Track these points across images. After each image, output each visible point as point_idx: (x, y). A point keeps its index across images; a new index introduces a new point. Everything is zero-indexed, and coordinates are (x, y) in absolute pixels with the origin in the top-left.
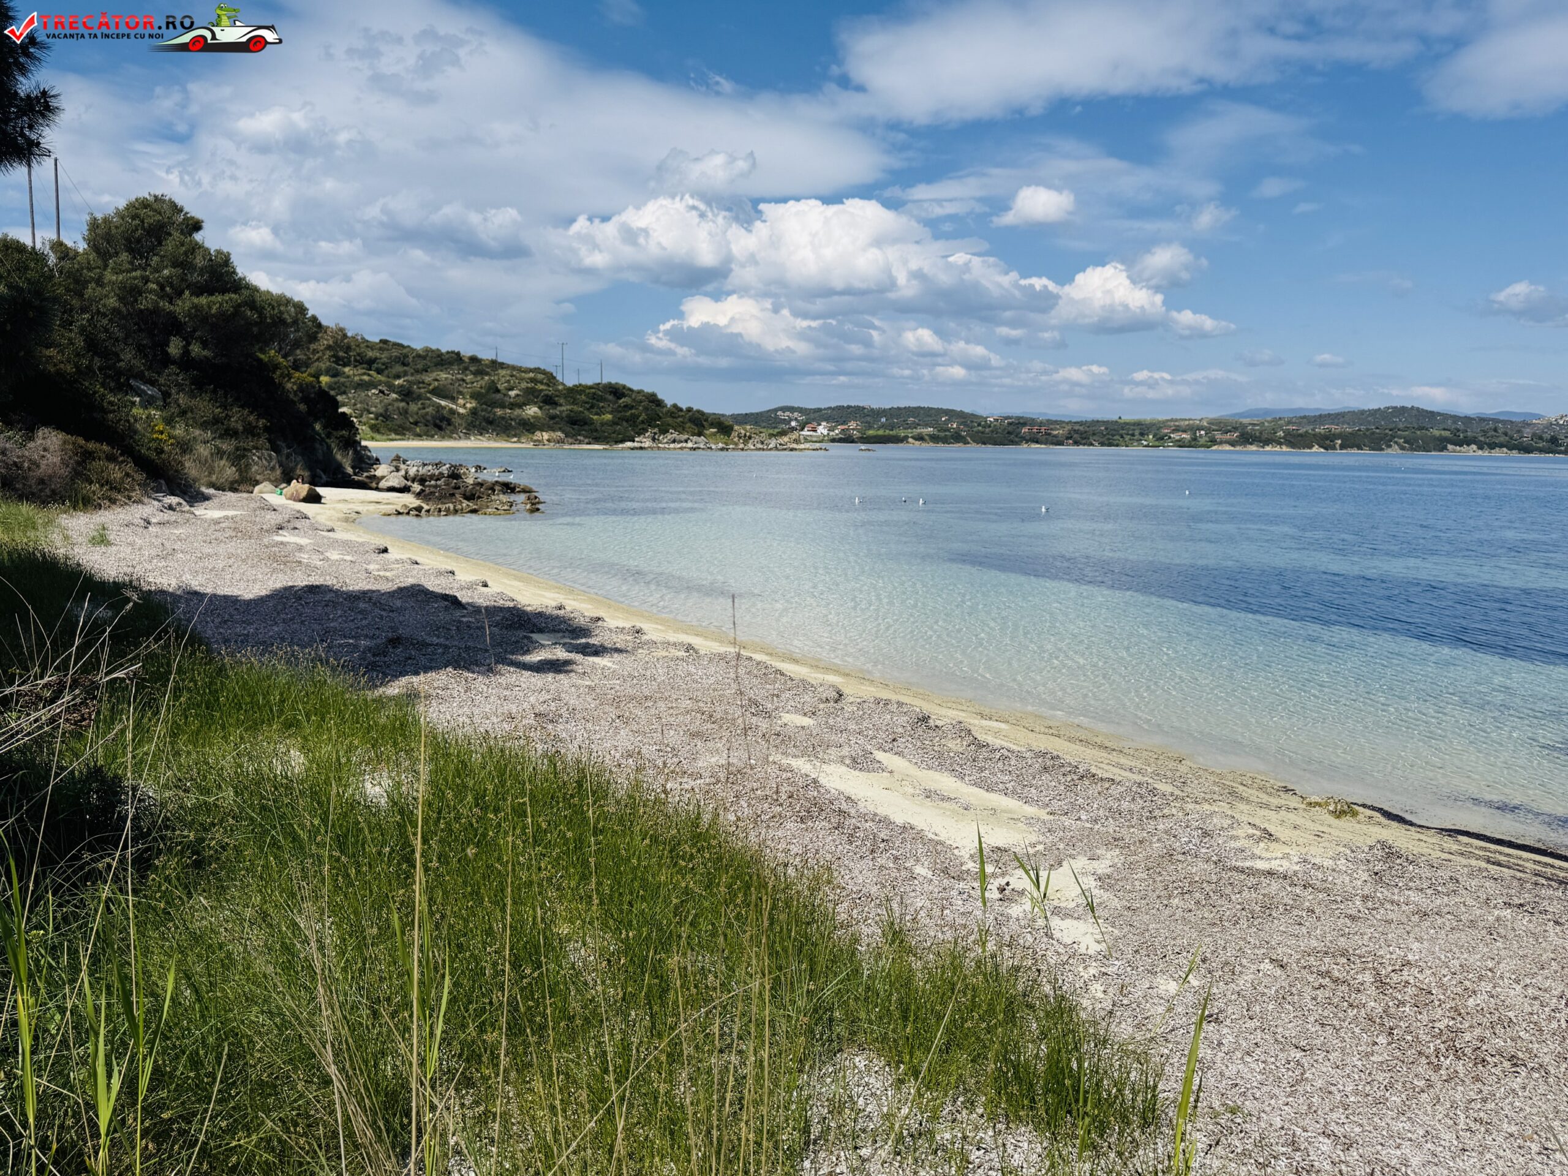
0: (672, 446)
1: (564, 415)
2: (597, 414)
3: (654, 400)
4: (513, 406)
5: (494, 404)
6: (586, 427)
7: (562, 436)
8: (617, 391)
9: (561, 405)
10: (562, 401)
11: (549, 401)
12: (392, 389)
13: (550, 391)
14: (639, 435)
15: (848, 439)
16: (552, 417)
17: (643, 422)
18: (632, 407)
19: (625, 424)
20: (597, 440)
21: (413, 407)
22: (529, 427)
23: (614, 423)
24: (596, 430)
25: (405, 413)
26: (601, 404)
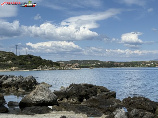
0: (46, 69)
1: (18, 63)
2: (26, 62)
3: (40, 58)
6: (24, 65)
7: (18, 68)
8: (30, 57)
9: (17, 60)
10: (17, 59)
11: (14, 60)
13: (14, 57)
14: (38, 67)
16: (15, 63)
17: (38, 64)
18: (35, 60)
19: (34, 64)
20: (27, 69)
22: (9, 66)
23: (31, 64)
24: (27, 66)
26: (27, 60)
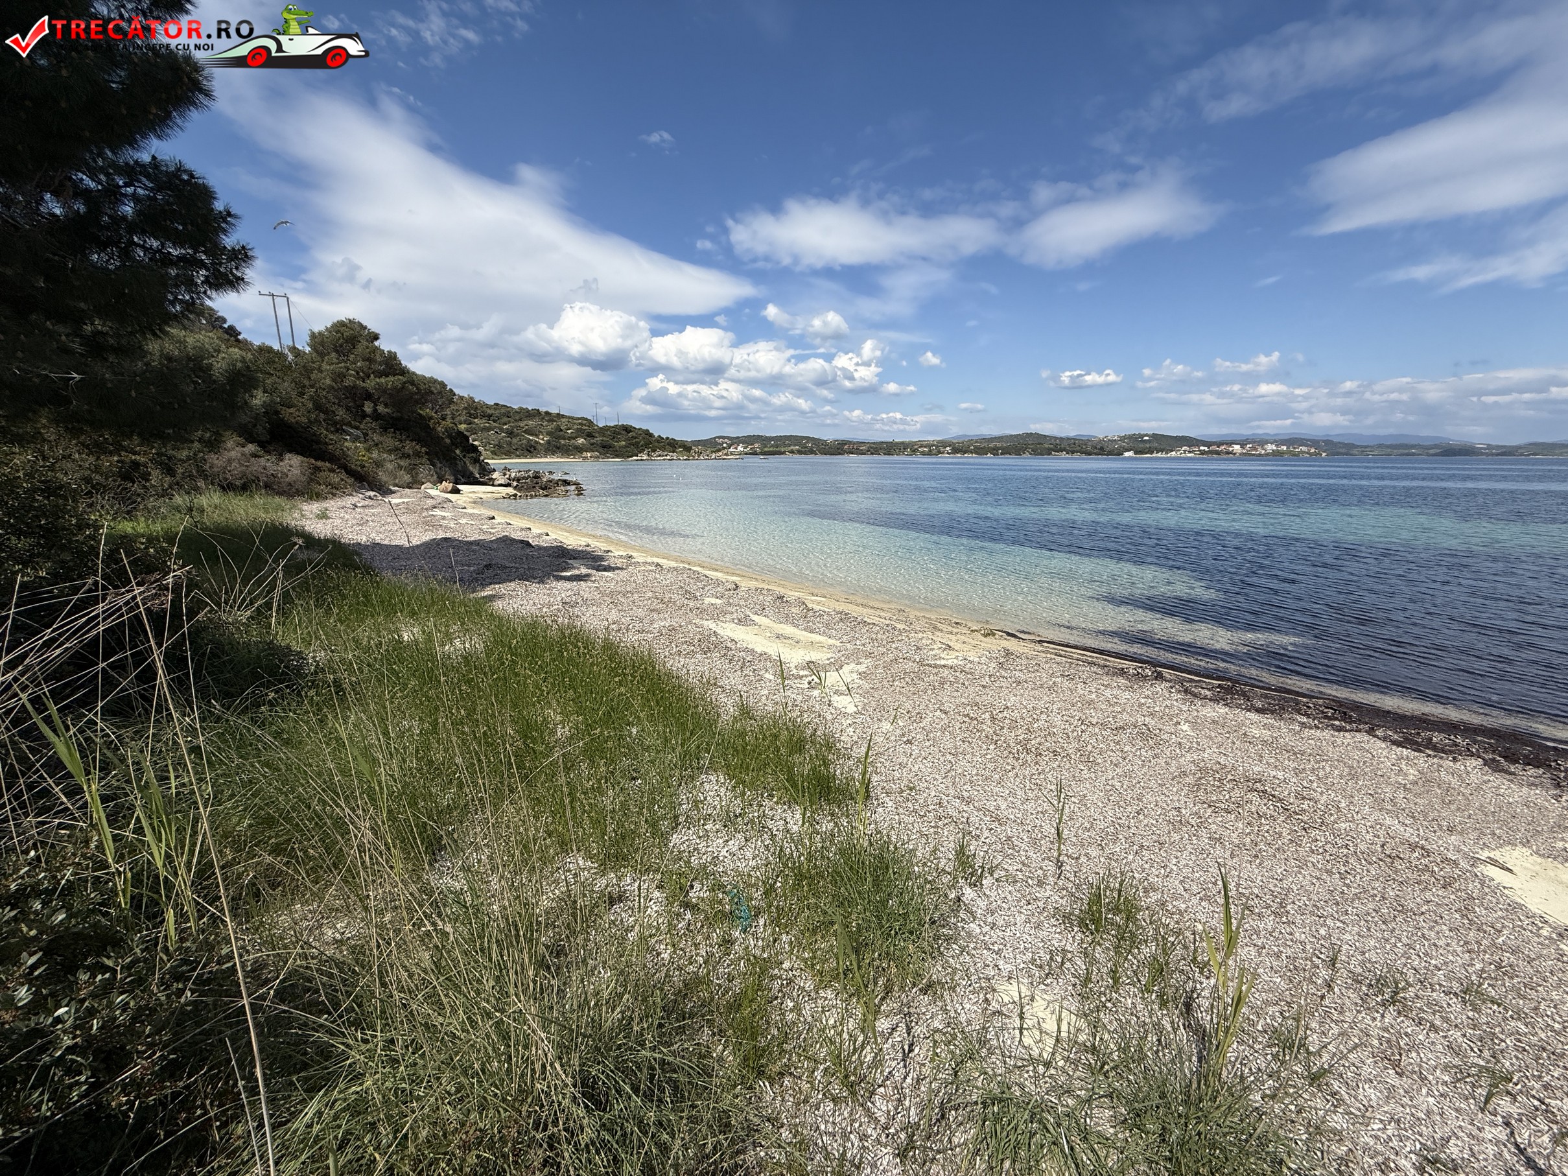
0: (659, 458)
1: (598, 443)
2: (617, 442)
3: (648, 433)
4: (570, 438)
5: (559, 438)
6: (611, 449)
7: (598, 454)
8: (627, 429)
10: (597, 435)
11: (590, 435)
12: (502, 430)
13: (590, 430)
14: (640, 453)
15: (754, 453)
17: (642, 446)
18: (636, 438)
19: (632, 447)
20: (617, 456)
21: (515, 441)
22: (579, 450)
23: (626, 447)
24: (617, 450)
25: (510, 444)
26: (619, 436)
